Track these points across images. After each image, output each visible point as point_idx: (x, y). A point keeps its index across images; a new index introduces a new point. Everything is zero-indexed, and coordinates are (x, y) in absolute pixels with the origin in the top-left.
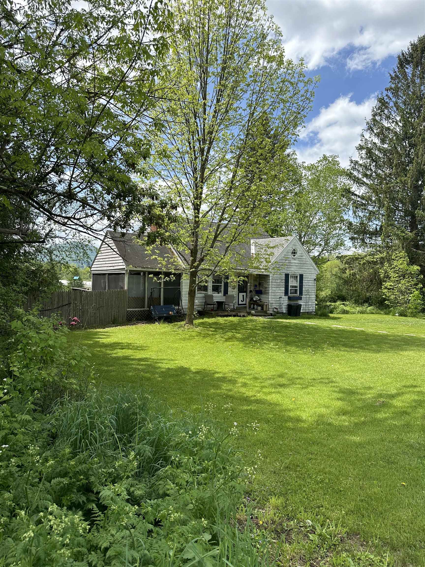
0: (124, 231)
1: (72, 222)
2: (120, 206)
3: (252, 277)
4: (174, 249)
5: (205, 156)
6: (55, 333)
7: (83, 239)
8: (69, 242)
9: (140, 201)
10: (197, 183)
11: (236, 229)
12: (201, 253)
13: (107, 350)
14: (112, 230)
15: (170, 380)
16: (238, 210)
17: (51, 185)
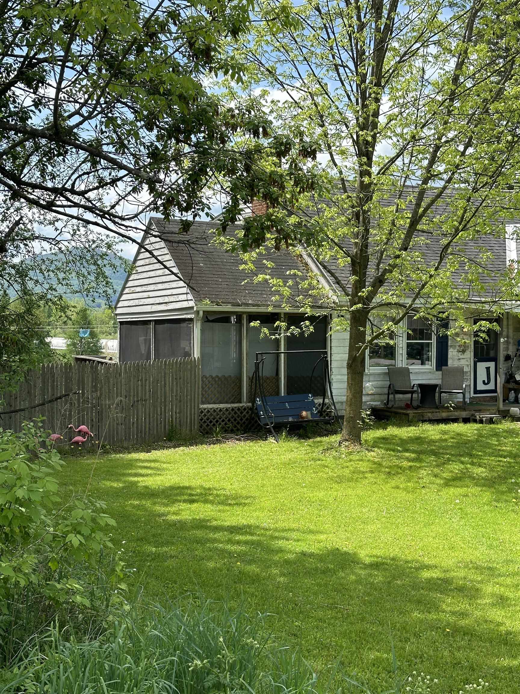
0: (189, 216)
1: (68, 199)
2: (177, 158)
3: (511, 322)
4: (310, 256)
5: (384, 20)
6: (31, 469)
7: (94, 242)
8: (63, 248)
9: (223, 142)
10: (366, 88)
11: (468, 201)
12: (378, 265)
13: (154, 504)
14: (160, 216)
15: (308, 581)
16: (470, 150)
17: (16, 114)
